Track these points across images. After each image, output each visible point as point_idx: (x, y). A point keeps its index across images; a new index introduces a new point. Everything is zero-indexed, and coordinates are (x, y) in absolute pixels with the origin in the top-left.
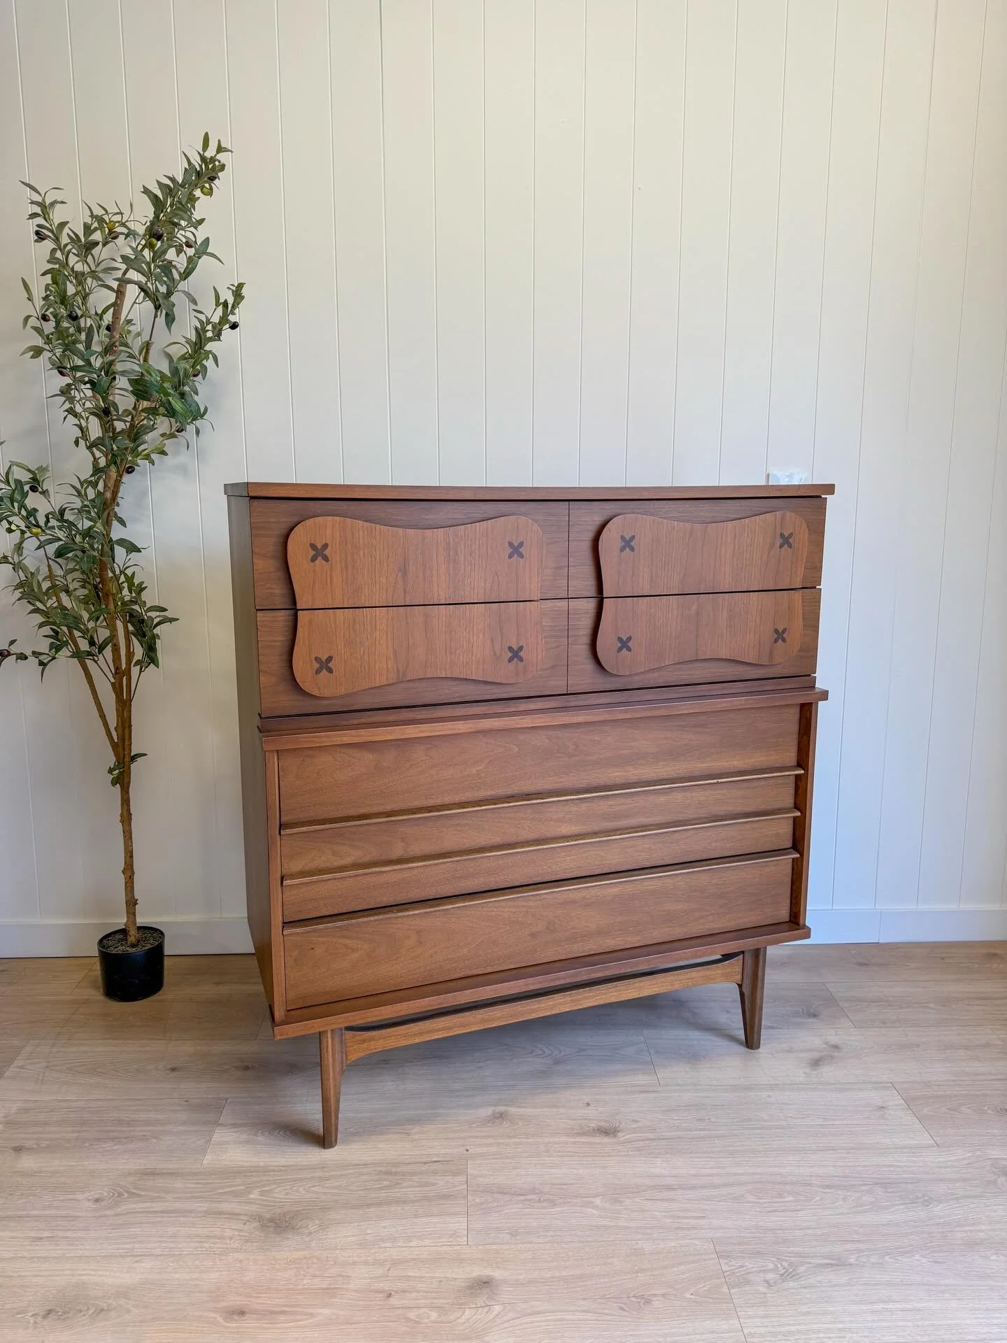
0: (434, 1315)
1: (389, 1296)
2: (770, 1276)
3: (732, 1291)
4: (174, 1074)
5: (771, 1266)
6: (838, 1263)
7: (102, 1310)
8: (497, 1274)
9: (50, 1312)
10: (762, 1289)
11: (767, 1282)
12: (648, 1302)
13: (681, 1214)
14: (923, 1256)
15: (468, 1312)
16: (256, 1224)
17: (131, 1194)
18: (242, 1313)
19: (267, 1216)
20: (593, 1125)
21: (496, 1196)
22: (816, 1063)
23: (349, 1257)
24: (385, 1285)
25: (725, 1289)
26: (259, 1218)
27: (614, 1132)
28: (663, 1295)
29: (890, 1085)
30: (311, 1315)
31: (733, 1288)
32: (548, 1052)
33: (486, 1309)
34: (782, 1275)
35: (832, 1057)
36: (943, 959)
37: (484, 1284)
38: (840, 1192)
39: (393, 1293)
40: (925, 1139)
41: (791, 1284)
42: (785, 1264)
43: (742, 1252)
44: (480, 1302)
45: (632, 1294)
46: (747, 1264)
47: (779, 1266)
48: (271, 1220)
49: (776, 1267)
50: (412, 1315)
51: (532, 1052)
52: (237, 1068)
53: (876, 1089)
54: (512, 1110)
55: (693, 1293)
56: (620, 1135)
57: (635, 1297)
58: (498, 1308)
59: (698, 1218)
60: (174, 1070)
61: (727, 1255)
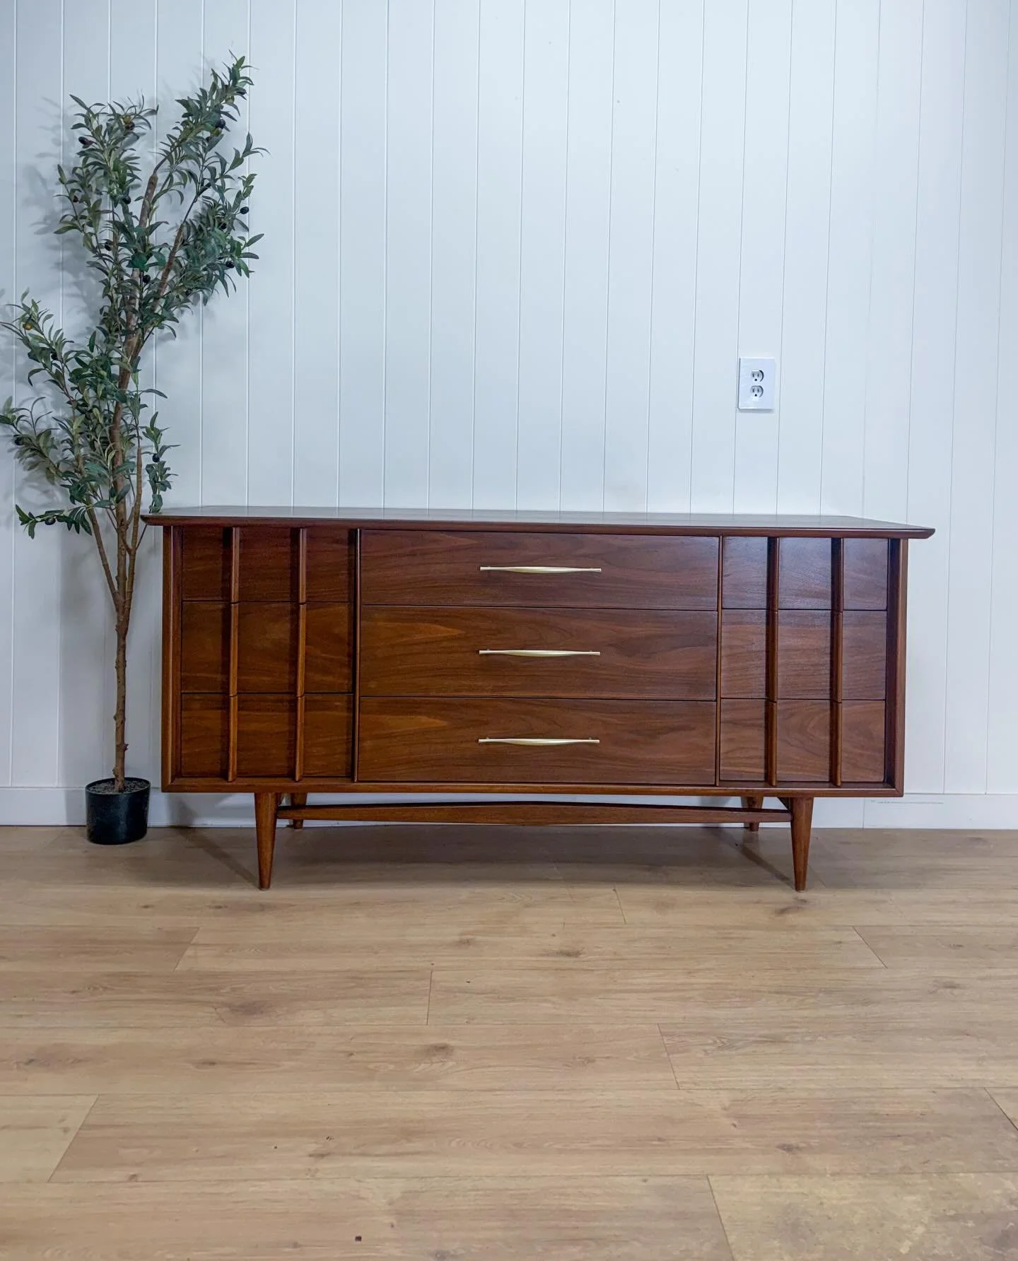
0: (392, 1067)
1: (352, 1054)
2: (707, 1047)
3: (672, 1056)
4: (148, 910)
5: (710, 1041)
6: (775, 1040)
7: (80, 1061)
8: (452, 1043)
9: (31, 1061)
10: (701, 1055)
11: (705, 1051)
12: (593, 1061)
13: (632, 1008)
14: (854, 1038)
15: (423, 1065)
16: (227, 1009)
17: (105, 988)
18: (213, 1063)
19: (237, 1004)
20: (556, 949)
21: (457, 994)
22: (782, 911)
23: (315, 1031)
24: (349, 1049)
25: (665, 1055)
26: (230, 1005)
28: (607, 1057)
29: (851, 928)
30: (278, 1066)
31: (673, 1053)
33: (440, 1064)
34: (719, 1047)
35: (798, 908)
37: (443, 1048)
38: (785, 996)
39: (355, 1053)
40: (876, 963)
41: (727, 1052)
42: (725, 1040)
43: (685, 1033)
44: (435, 1059)
46: (687, 1040)
47: (719, 1041)
48: (242, 1006)
49: (715, 1042)
50: (371, 1066)
51: (503, 899)
52: (210, 907)
53: (837, 930)
54: (479, 938)
55: (635, 1057)
56: (581, 956)
57: (580, 1058)
58: (451, 1064)
59: (645, 1011)
60: (146, 907)
61: (672, 1035)
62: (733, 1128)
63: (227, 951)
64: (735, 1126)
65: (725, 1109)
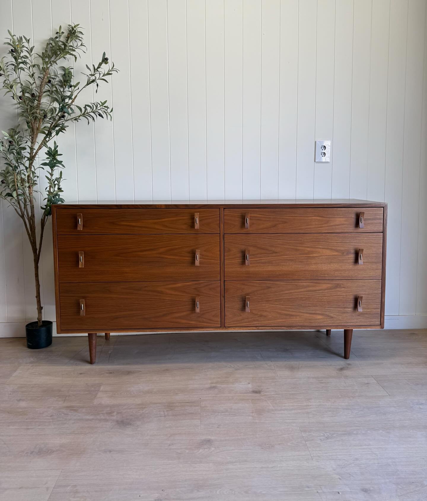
0: (187, 451)
2: (321, 438)
3: (306, 443)
4: (82, 375)
5: (322, 434)
6: (349, 434)
7: (54, 451)
8: (212, 438)
9: (32, 452)
10: (319, 442)
11: (321, 439)
12: (273, 446)
13: (287, 418)
14: (383, 431)
15: (201, 450)
16: (115, 423)
18: (110, 451)
19: (120, 420)
20: (251, 390)
21: (212, 413)
22: (341, 369)
23: (153, 433)
24: (168, 442)
25: (304, 442)
26: (117, 421)
27: (259, 392)
28: (279, 444)
29: (371, 376)
30: (138, 452)
31: (307, 441)
32: (233, 366)
33: (209, 449)
34: (326, 437)
35: (347, 367)
36: (393, 335)
37: (209, 441)
38: (350, 411)
40: (385, 393)
41: (330, 440)
42: (328, 434)
43: (311, 430)
44: (206, 447)
45: (267, 444)
46: (312, 434)
47: (325, 434)
48: (122, 422)
49: (324, 435)
50: (179, 451)
51: (227, 366)
52: (107, 373)
53: (365, 377)
54: (218, 385)
55: (291, 444)
56: (262, 393)
57: (267, 445)
58: (213, 449)
59: (293, 419)
60: (81, 374)
61: (305, 431)
62: (339, 480)
63: (115, 394)
64: (340, 479)
65: (334, 470)
